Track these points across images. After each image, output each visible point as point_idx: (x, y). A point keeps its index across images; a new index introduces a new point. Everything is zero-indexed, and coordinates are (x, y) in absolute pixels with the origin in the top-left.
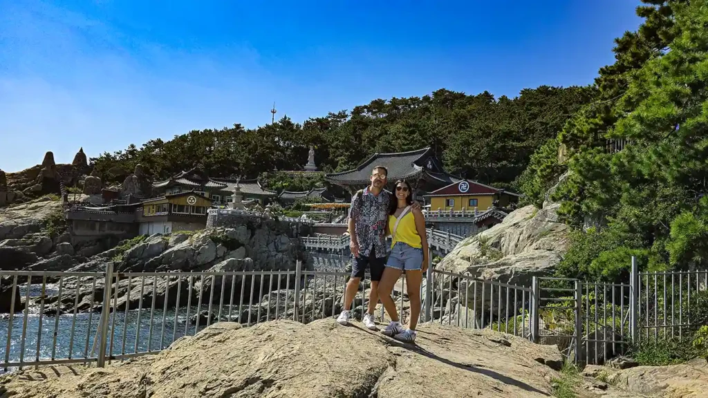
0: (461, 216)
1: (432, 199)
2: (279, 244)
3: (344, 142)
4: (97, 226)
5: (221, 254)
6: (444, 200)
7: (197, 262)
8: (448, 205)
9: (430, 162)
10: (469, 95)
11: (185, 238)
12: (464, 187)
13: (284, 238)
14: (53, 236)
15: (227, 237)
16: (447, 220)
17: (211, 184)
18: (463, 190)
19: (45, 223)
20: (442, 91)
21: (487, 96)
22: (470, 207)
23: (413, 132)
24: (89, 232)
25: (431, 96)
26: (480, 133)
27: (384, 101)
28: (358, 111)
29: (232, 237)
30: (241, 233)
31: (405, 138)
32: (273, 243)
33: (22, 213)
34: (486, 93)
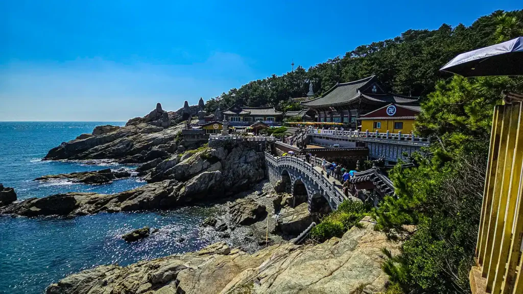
0: (385, 137)
1: (363, 122)
2: (248, 157)
3: (330, 76)
4: (196, 136)
5: (205, 166)
6: (372, 124)
7: (190, 173)
8: (375, 127)
9: (375, 87)
10: (432, 31)
11: (190, 155)
12: (391, 110)
13: (252, 153)
14: (177, 142)
15: (210, 155)
16: (373, 141)
17: (243, 113)
18: (390, 113)
19: (175, 136)
20: (410, 31)
21: (445, 28)
22: (395, 130)
23: (373, 64)
24: (192, 140)
25: (401, 36)
26: (429, 57)
27: (365, 46)
28: (348, 55)
29: (213, 155)
30: (220, 152)
31: (366, 70)
32: (244, 157)
33: (169, 131)
34: (444, 25)
